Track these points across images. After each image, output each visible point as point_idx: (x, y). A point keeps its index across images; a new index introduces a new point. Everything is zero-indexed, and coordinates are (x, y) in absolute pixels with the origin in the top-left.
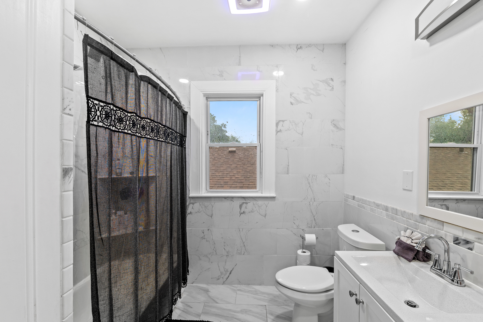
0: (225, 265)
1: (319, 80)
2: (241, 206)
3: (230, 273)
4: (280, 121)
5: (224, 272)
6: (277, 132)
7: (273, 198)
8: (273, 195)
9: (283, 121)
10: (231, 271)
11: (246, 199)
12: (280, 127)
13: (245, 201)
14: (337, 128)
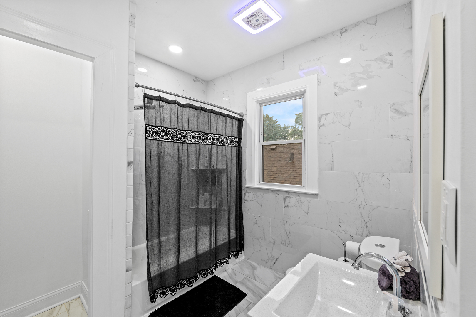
0: (272, 251)
1: (370, 60)
2: (285, 200)
3: (276, 261)
4: (323, 115)
5: (271, 258)
6: (320, 127)
7: (315, 195)
8: (316, 192)
9: (326, 114)
10: (277, 259)
11: (289, 193)
12: (323, 121)
13: (288, 196)
14: (400, 113)
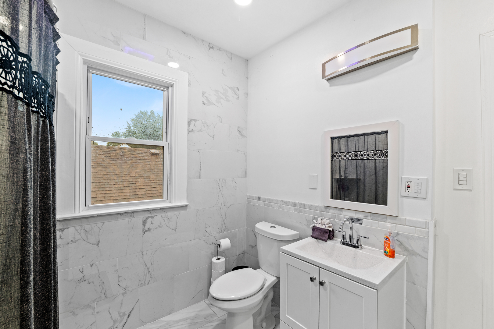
0: (121, 307)
1: (228, 86)
2: (144, 222)
3: (129, 316)
4: (192, 120)
5: (119, 318)
6: (189, 132)
7: (185, 207)
8: (184, 203)
9: (195, 121)
10: (130, 312)
11: (152, 212)
12: (192, 127)
13: (150, 215)
14: (242, 135)
